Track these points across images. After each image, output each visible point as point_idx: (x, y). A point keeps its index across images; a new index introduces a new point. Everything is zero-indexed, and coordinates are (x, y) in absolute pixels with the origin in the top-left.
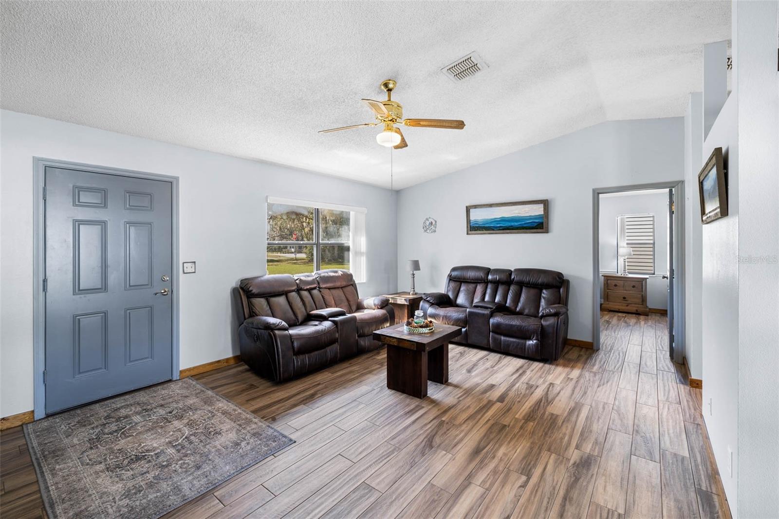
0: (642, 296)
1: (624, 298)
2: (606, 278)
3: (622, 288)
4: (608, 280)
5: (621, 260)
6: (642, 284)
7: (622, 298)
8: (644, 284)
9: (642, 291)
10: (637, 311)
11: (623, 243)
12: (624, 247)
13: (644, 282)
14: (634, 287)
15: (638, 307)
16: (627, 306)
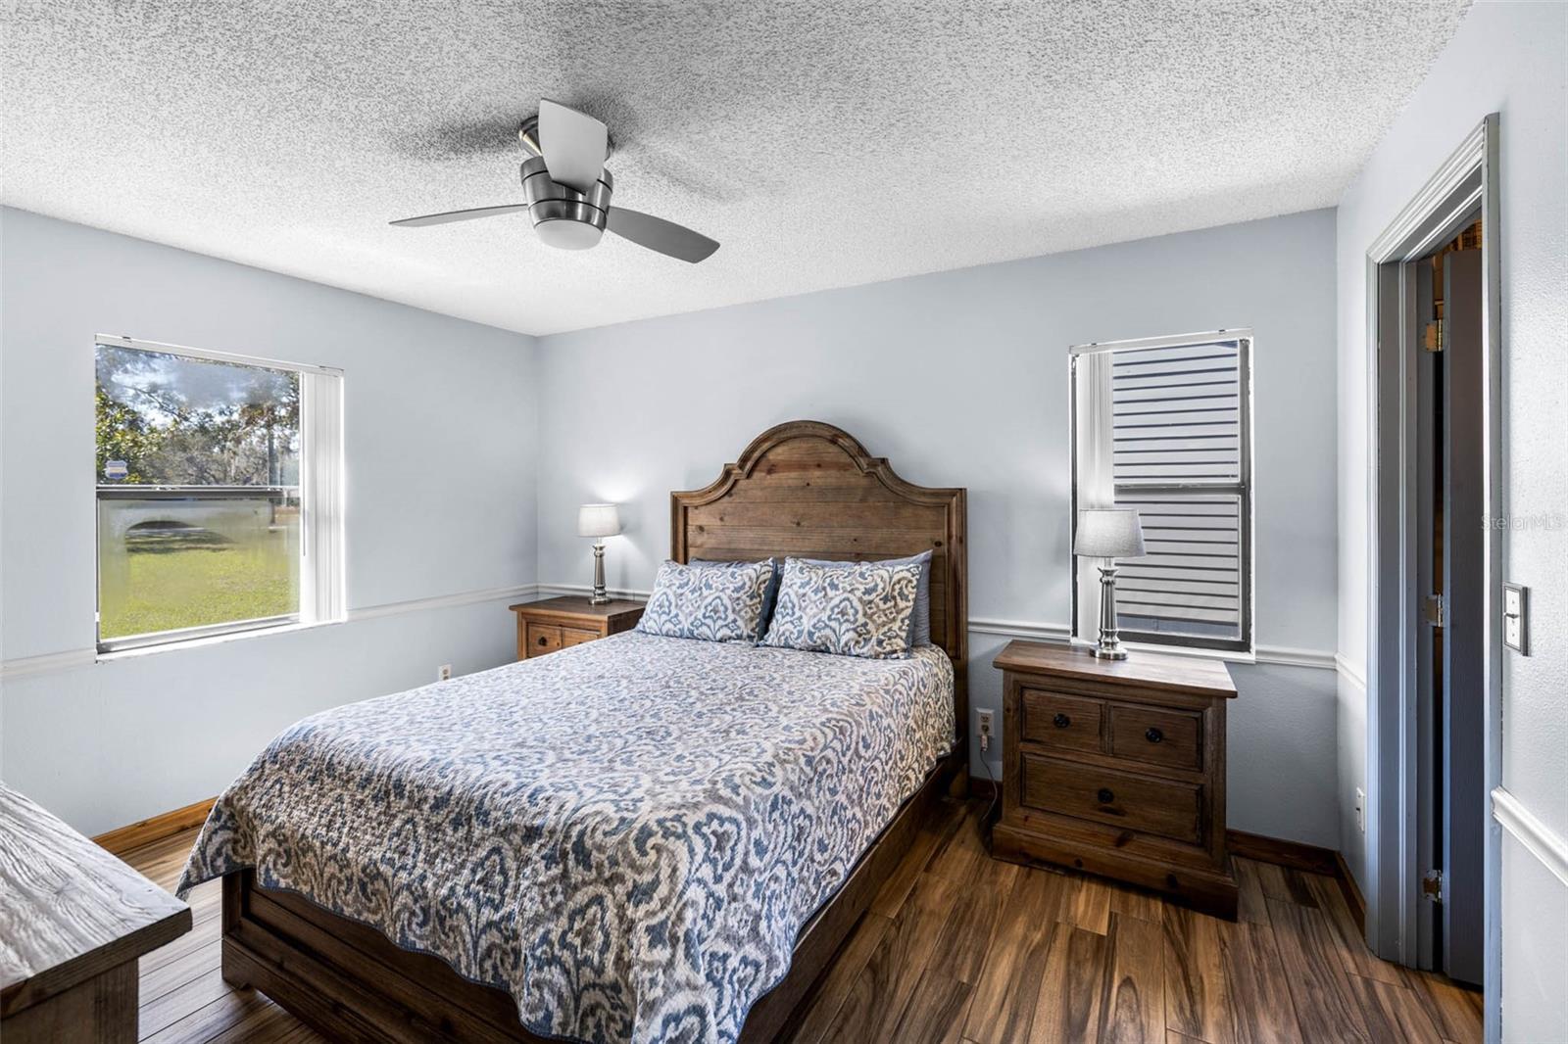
0: (1200, 793)
1: (1105, 796)
2: (1013, 676)
3: (1096, 742)
4: (1023, 688)
5: (1091, 574)
6: (1200, 722)
7: (1095, 796)
8: (1209, 727)
9: (1200, 765)
10: (1171, 879)
11: (1099, 487)
12: (1102, 508)
13: (1209, 712)
14: (1155, 736)
15: (1174, 857)
16: (1120, 842)
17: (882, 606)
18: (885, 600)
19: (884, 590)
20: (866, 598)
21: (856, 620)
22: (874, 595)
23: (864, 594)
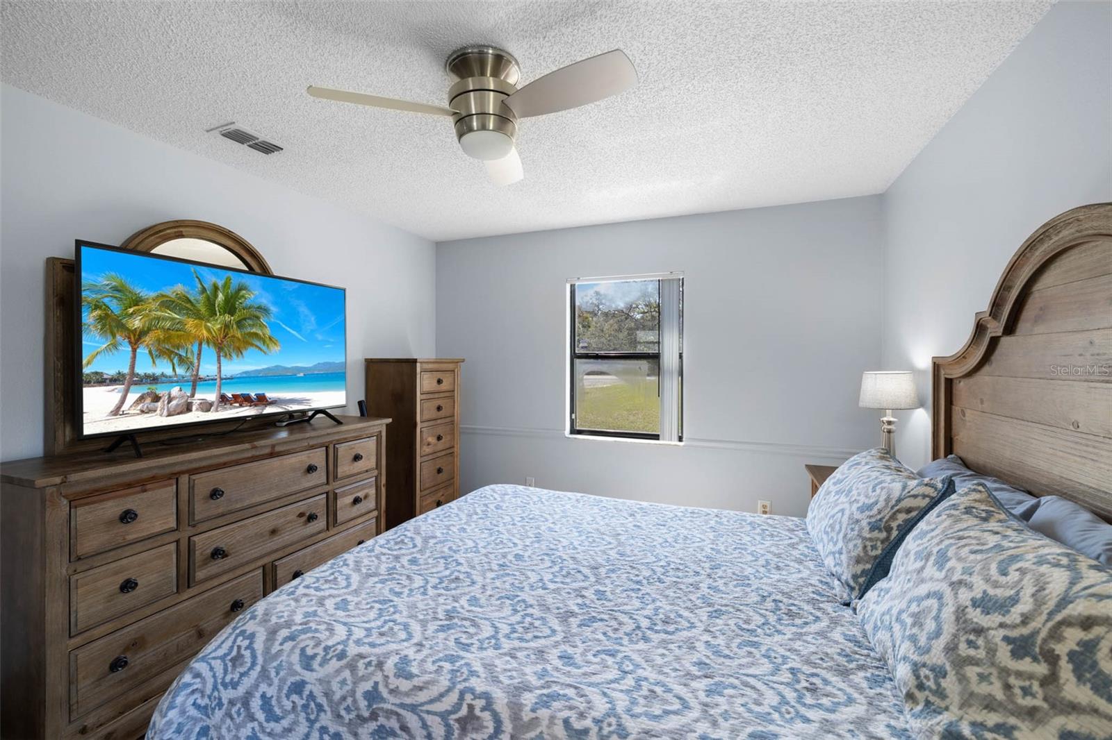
17: (1004, 655)
18: (1021, 647)
19: (1026, 619)
20: (976, 616)
21: (928, 651)
22: (996, 618)
23: (975, 603)
